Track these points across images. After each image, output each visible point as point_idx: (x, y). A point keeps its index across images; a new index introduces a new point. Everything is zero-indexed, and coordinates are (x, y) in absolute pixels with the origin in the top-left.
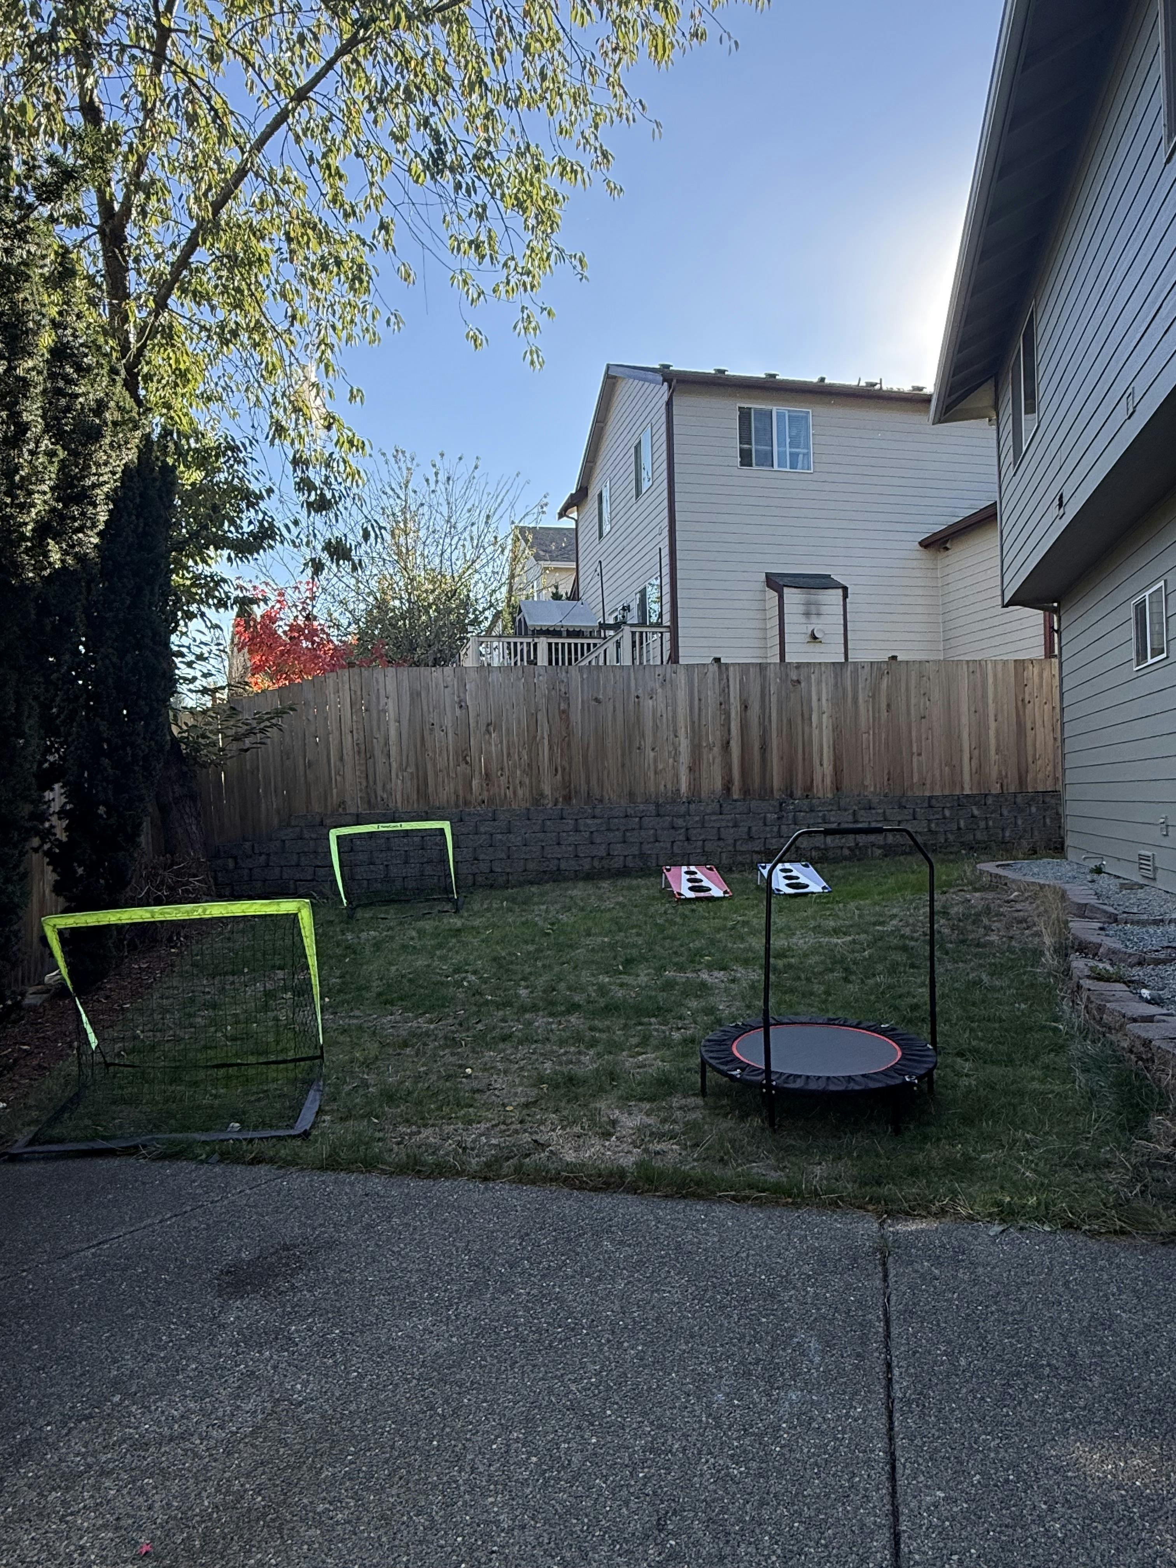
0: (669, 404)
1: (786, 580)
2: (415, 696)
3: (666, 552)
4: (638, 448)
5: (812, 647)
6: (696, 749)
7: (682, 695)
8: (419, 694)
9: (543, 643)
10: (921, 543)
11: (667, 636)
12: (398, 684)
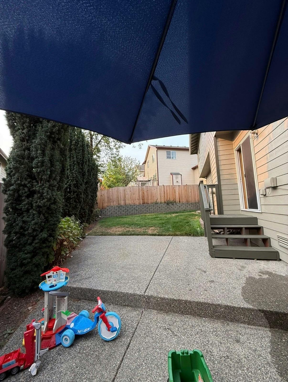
0: (157, 151)
1: (173, 174)
2: (124, 190)
3: (157, 170)
4: (153, 156)
5: (177, 183)
6: (161, 196)
7: (159, 190)
8: (125, 190)
9: (140, 182)
10: (192, 168)
11: (157, 181)
12: (122, 189)
